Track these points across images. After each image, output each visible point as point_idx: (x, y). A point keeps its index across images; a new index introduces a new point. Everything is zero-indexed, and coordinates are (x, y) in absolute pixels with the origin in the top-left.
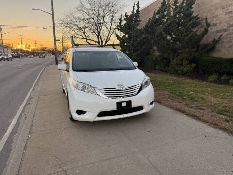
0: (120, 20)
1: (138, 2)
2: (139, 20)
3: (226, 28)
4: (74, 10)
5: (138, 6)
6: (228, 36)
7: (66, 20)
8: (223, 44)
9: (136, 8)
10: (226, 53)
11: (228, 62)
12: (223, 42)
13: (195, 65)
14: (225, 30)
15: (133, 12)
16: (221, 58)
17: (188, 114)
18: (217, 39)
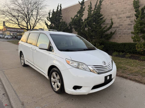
0: (49, 14)
1: (61, 4)
2: (61, 15)
3: (118, 26)
4: (9, 3)
5: (61, 7)
6: (119, 31)
7: (2, 9)
8: (117, 35)
9: (59, 8)
10: (118, 40)
11: (122, 45)
12: (116, 34)
13: (103, 46)
14: (117, 27)
15: (57, 10)
16: (115, 43)
17: (131, 79)
18: (113, 32)
